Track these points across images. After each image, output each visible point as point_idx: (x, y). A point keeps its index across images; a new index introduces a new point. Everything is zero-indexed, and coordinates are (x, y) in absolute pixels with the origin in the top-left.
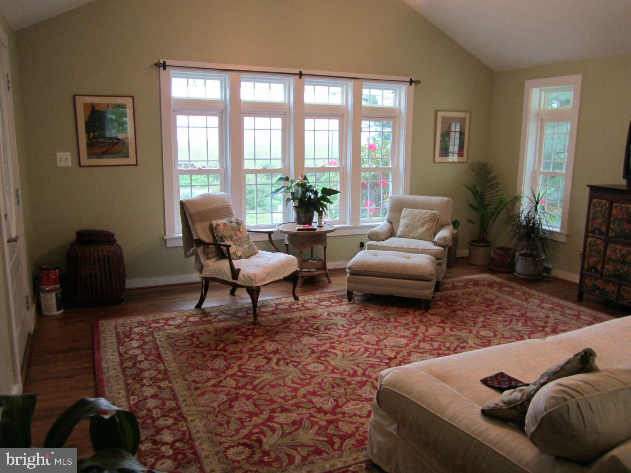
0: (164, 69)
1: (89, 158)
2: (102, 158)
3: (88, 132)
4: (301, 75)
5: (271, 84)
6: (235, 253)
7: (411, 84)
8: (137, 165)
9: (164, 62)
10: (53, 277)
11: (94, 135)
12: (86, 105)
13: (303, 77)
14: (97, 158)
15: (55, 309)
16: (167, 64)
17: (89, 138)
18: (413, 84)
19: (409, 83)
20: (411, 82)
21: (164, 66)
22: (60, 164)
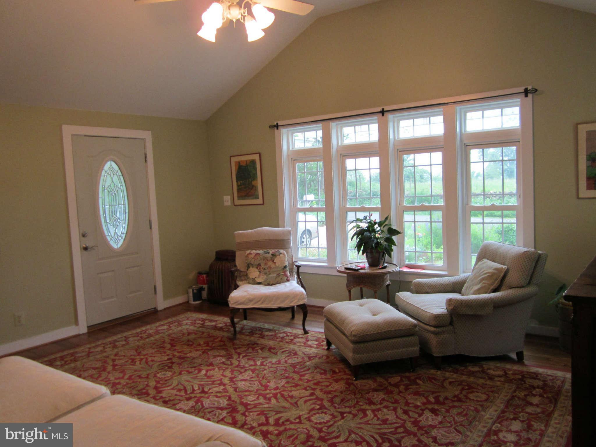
0: (277, 129)
1: (238, 199)
2: (245, 199)
3: (237, 181)
4: (383, 112)
5: (356, 127)
6: (254, 279)
7: (526, 96)
8: (263, 204)
9: (277, 124)
10: (202, 279)
11: (240, 183)
12: (236, 162)
13: (385, 114)
14: (243, 199)
15: (192, 300)
16: (279, 124)
17: (238, 186)
18: (530, 96)
19: (523, 95)
20: (526, 92)
21: (277, 126)
22: (226, 204)
